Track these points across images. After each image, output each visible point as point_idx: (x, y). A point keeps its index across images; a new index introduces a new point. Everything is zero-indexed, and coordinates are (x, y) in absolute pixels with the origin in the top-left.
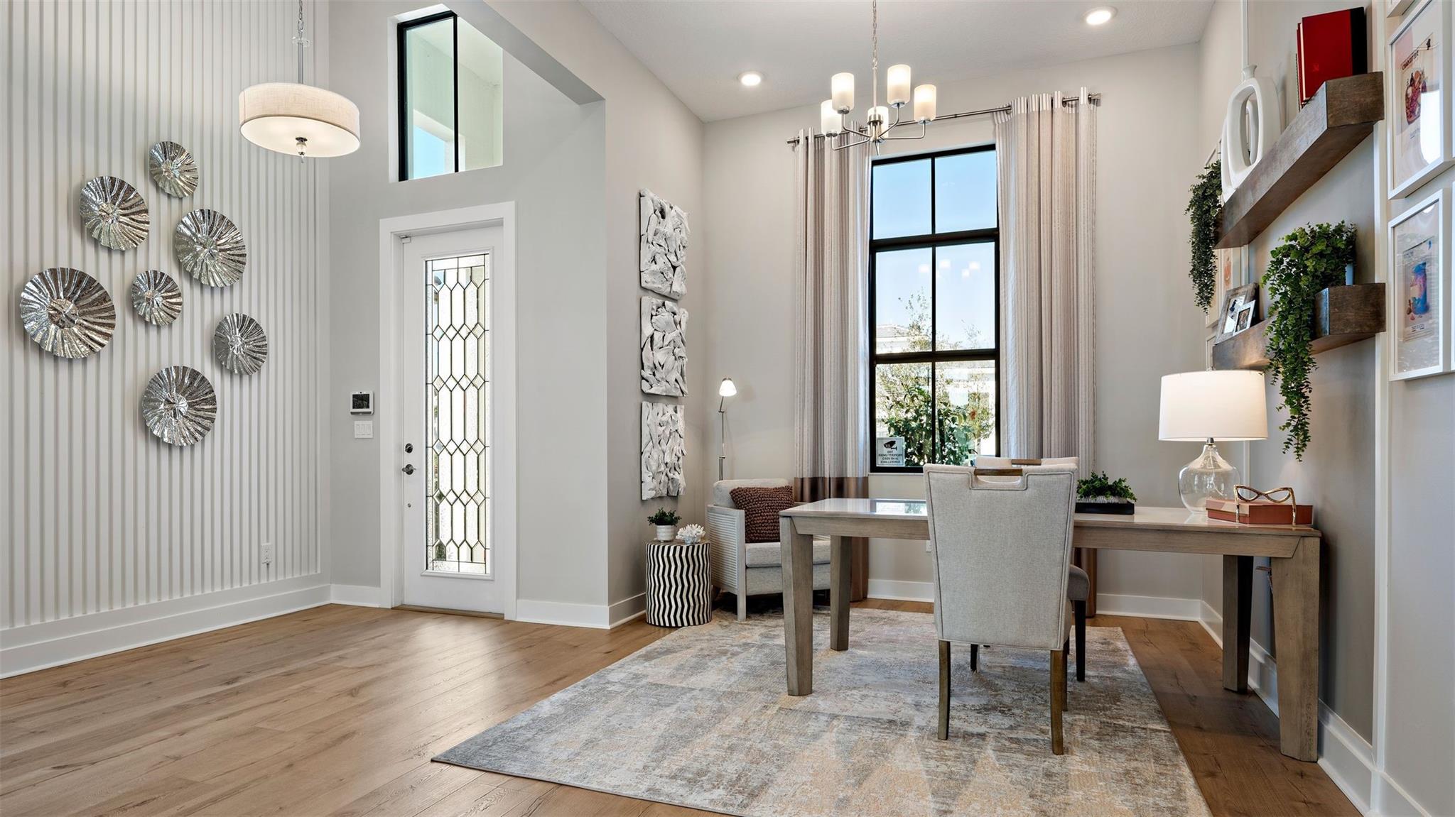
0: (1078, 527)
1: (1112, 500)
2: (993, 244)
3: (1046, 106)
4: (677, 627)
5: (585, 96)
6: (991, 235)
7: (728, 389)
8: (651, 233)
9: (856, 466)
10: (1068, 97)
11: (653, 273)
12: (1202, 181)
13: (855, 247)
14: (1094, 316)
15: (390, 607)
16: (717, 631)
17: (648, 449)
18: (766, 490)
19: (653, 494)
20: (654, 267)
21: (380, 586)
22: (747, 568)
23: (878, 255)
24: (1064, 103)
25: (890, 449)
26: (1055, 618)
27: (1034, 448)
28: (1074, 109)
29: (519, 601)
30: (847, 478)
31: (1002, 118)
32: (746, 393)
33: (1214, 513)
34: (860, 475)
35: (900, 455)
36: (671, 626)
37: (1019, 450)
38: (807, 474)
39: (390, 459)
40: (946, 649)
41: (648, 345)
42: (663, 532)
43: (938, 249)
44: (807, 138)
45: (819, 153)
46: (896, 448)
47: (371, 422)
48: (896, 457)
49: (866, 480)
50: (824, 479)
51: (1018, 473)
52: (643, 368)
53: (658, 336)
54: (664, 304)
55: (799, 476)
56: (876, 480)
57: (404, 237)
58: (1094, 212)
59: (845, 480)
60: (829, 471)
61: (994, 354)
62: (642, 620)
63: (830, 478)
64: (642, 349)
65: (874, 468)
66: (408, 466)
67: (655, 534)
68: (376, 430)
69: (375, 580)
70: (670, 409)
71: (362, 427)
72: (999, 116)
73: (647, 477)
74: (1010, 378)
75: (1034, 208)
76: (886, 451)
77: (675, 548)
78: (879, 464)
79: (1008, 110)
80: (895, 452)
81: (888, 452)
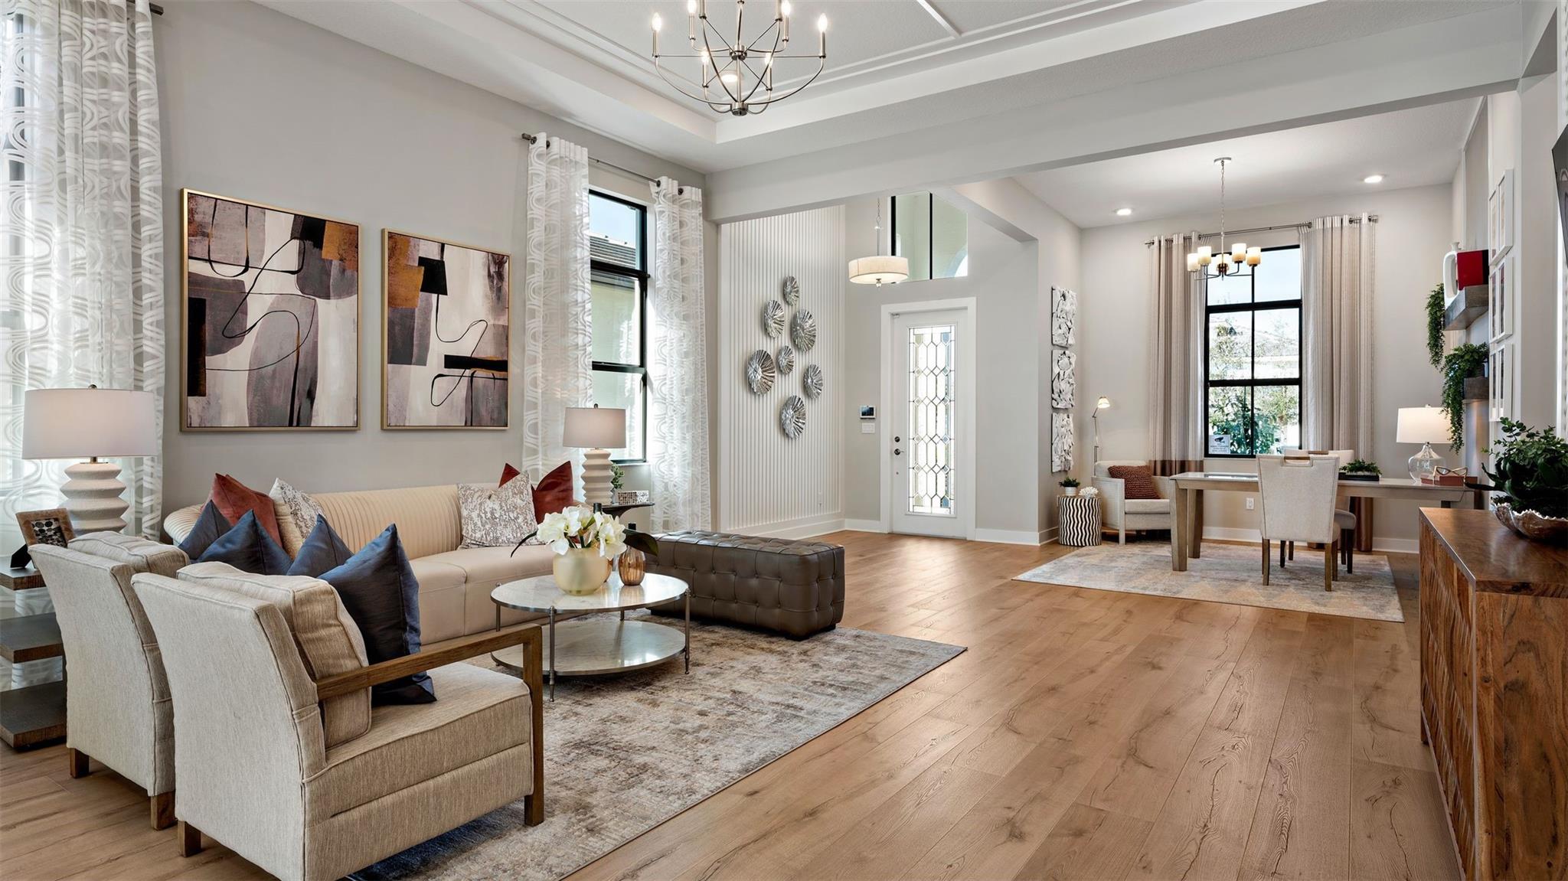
0: (1339, 486)
1: (1367, 473)
2: (1297, 310)
3: (1337, 224)
4: (1082, 546)
5: (1025, 239)
6: (1296, 304)
7: (1103, 404)
8: (1059, 311)
9: (1195, 453)
10: (1353, 218)
11: (1059, 335)
12: (1433, 293)
13: (1195, 313)
14: (1372, 358)
15: (886, 532)
16: (1107, 549)
17: (1056, 441)
18: (1132, 467)
19: (1059, 468)
20: (1060, 331)
21: (879, 520)
22: (1126, 513)
23: (1211, 315)
24: (1351, 221)
25: (1219, 443)
26: (1327, 528)
27: (1327, 444)
28: (1358, 225)
29: (977, 529)
30: (1189, 461)
31: (1305, 230)
32: (1115, 406)
33: (1424, 480)
34: (1198, 459)
35: (1226, 446)
36: (1078, 546)
37: (1316, 445)
38: (1159, 458)
39: (887, 446)
40: (1266, 546)
41: (1057, 379)
42: (1070, 491)
43: (1256, 312)
44: (1160, 242)
45: (1169, 250)
46: (1224, 442)
47: (873, 424)
48: (1223, 448)
49: (1201, 462)
50: (1171, 462)
51: (1308, 458)
52: (1053, 393)
53: (1061, 374)
54: (1064, 353)
55: (1153, 459)
56: (1208, 462)
57: (895, 315)
58: (1373, 292)
59: (1186, 463)
60: (1175, 456)
61: (1298, 382)
62: (1057, 543)
63: (1176, 461)
64: (1053, 382)
65: (1207, 455)
66: (897, 450)
67: (1064, 492)
68: (878, 427)
69: (876, 516)
70: (1065, 416)
71: (868, 427)
72: (1303, 229)
73: (1056, 458)
74: (1309, 399)
75: (1328, 290)
76: (1216, 443)
77: (1081, 500)
78: (1211, 452)
79: (1309, 225)
80: (1223, 444)
81: (1217, 445)
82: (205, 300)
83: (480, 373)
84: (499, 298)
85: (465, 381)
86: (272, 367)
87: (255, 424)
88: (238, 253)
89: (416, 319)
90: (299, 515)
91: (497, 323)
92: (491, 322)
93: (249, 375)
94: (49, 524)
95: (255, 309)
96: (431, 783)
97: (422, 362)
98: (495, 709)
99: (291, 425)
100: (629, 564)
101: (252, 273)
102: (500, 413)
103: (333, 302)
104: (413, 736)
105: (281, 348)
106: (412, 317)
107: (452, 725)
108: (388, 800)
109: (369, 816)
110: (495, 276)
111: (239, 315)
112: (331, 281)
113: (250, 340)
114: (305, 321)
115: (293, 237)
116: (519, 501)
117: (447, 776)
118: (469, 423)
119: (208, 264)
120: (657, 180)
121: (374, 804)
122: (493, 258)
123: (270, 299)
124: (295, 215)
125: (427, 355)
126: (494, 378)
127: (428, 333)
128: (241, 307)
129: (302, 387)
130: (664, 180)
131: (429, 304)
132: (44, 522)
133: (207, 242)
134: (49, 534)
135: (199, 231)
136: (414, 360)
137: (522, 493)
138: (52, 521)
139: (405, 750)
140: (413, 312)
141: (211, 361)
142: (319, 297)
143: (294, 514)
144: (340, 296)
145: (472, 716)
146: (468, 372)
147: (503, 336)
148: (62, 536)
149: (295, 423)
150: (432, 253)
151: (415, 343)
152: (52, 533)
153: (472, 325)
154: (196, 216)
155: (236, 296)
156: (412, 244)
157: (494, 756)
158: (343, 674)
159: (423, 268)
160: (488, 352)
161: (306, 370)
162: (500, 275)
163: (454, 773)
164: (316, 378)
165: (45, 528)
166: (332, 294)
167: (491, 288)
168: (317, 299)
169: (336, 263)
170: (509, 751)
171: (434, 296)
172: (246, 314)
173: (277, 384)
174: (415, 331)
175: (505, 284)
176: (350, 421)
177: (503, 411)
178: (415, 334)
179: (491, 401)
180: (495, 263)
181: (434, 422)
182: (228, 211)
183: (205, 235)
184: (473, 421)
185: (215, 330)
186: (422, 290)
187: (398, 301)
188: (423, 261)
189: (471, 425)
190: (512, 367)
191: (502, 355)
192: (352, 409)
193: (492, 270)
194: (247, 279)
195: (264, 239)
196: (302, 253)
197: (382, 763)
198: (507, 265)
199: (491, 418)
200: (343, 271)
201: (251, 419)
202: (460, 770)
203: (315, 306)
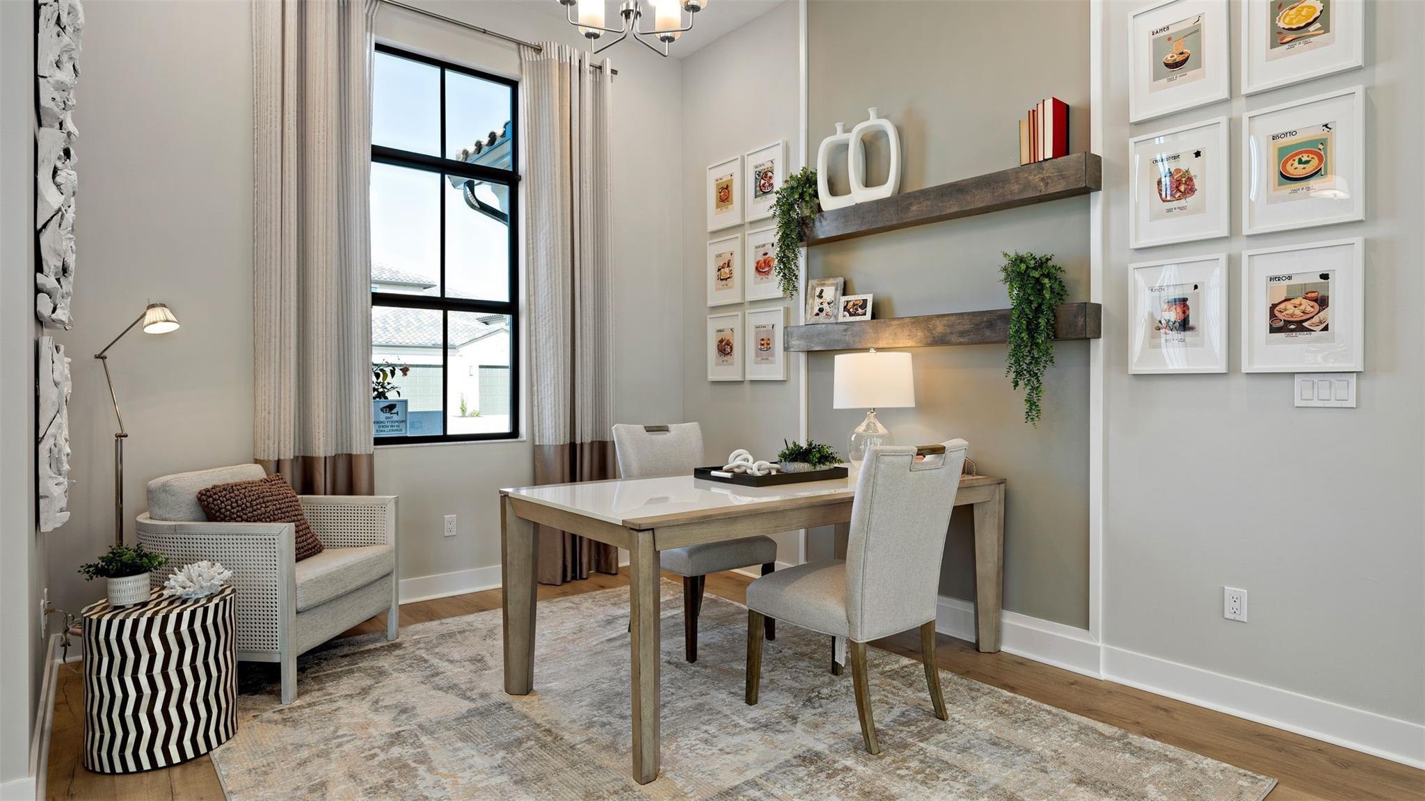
2: (509, 186)
6: (507, 178)
10: (592, 62)
20: (59, 75)
22: (298, 613)
25: (388, 415)
31: (529, 55)
35: (402, 422)
41: (52, 226)
46: (397, 413)
48: (396, 424)
49: (372, 456)
52: (40, 269)
60: (322, 448)
61: (510, 309)
63: (325, 458)
64: (39, 234)
72: (526, 52)
76: (382, 417)
80: (395, 418)
81: (387, 418)
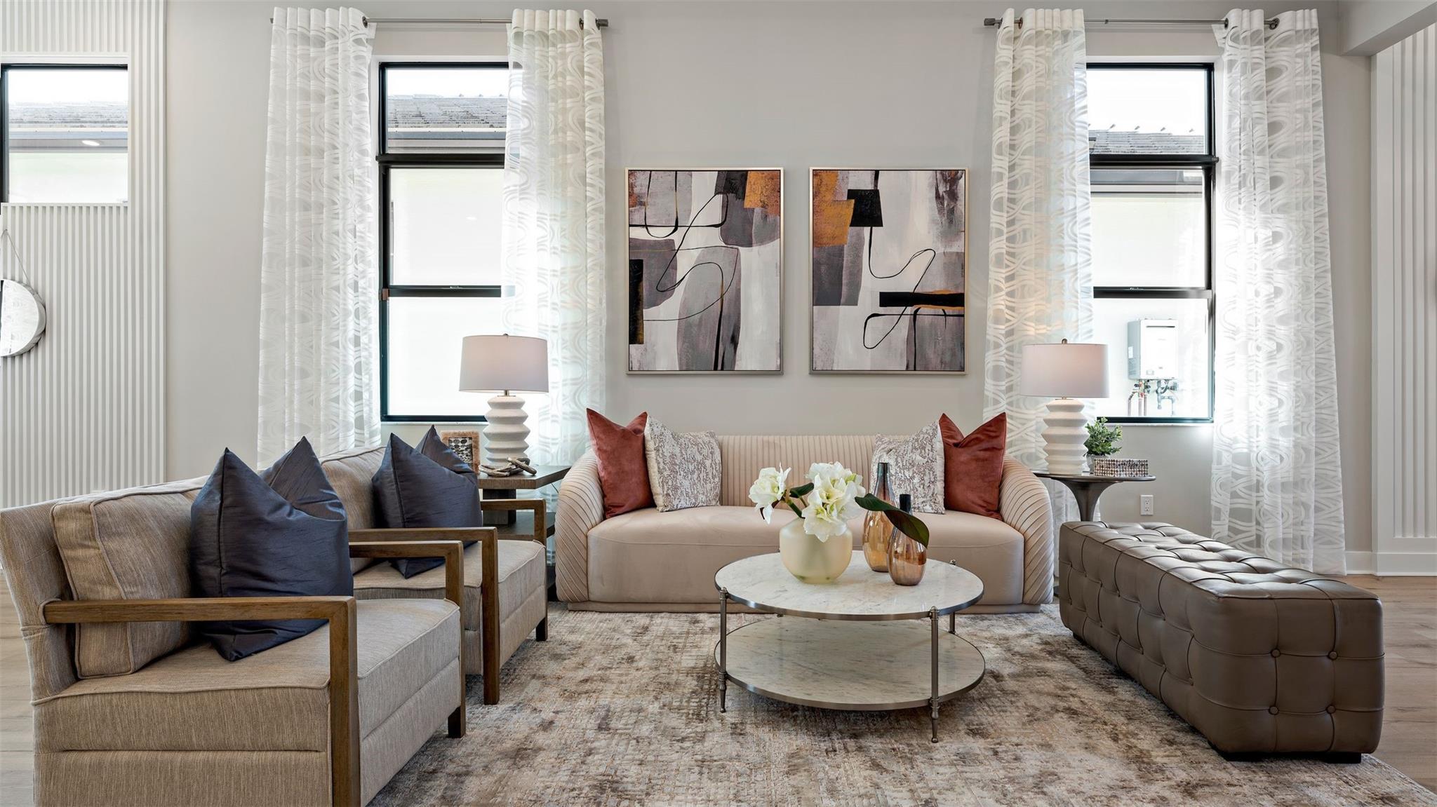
82: (642, 261)
83: (925, 310)
84: (951, 222)
85: (906, 322)
86: (700, 315)
87: (684, 368)
88: (669, 215)
89: (845, 256)
90: (661, 452)
91: (949, 250)
92: (940, 250)
93: (679, 323)
94: (463, 442)
95: (684, 263)
96: (179, 756)
97: (853, 301)
98: (261, 694)
99: (716, 369)
100: (896, 552)
101: (681, 231)
102: (954, 355)
103: (755, 249)
104: (150, 693)
105: (707, 298)
106: (841, 255)
107: (198, 695)
108: (124, 756)
109: (100, 765)
110: (946, 196)
111: (670, 270)
112: (754, 228)
113: (679, 291)
114: (728, 270)
115: (717, 193)
116: (919, 458)
117: (201, 756)
118: (912, 367)
119: (645, 229)
120: (1224, 19)
121: (109, 756)
122: (943, 175)
123: (696, 253)
124: (719, 171)
125: (858, 295)
126: (945, 315)
127: (860, 271)
128: (671, 264)
129: (726, 334)
130: (1233, 16)
131: (860, 239)
132: (460, 440)
133: (643, 210)
134: (461, 449)
135: (636, 201)
136: (843, 300)
137: (924, 448)
138: (467, 439)
139: (138, 706)
140: (842, 250)
141: (648, 313)
142: (742, 246)
143: (657, 450)
144: (762, 242)
145: (227, 693)
146: (910, 310)
147: (958, 265)
148: (471, 452)
149: (719, 368)
150: (865, 183)
151: (844, 281)
152: (464, 448)
153: (914, 256)
154: (635, 189)
155: (668, 252)
156: (840, 177)
157: (270, 754)
158: (99, 601)
159: (853, 201)
160: (937, 285)
161: (730, 317)
162: (953, 195)
163: (211, 755)
164: (739, 324)
165: (460, 444)
166: (754, 241)
167: (940, 211)
168: (739, 248)
169: (758, 210)
170: (294, 754)
171: (867, 230)
172: (676, 269)
173: (703, 331)
174: (844, 269)
175: (960, 205)
176: (773, 366)
177: (959, 353)
178: (844, 272)
179: (941, 342)
180: (945, 181)
181: (867, 366)
182: (661, 180)
183: (642, 204)
184: (916, 364)
185: (651, 285)
186: (852, 225)
187: (825, 240)
188: (852, 194)
189: (915, 370)
190: (970, 301)
191: (957, 287)
192: (774, 353)
193: (942, 189)
194: (676, 237)
195: (691, 199)
196: (726, 207)
197: (112, 713)
198: (962, 181)
199: (942, 362)
200: (765, 217)
201: (680, 364)
202: (219, 753)
203: (738, 255)
